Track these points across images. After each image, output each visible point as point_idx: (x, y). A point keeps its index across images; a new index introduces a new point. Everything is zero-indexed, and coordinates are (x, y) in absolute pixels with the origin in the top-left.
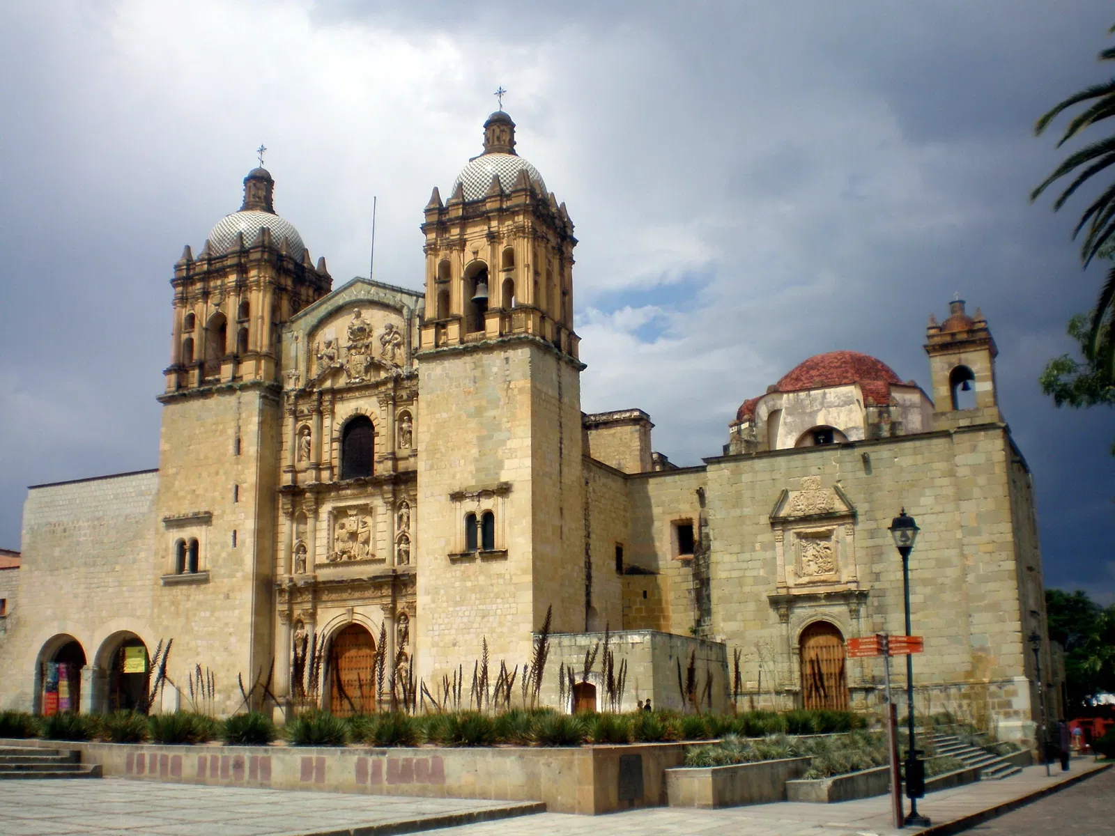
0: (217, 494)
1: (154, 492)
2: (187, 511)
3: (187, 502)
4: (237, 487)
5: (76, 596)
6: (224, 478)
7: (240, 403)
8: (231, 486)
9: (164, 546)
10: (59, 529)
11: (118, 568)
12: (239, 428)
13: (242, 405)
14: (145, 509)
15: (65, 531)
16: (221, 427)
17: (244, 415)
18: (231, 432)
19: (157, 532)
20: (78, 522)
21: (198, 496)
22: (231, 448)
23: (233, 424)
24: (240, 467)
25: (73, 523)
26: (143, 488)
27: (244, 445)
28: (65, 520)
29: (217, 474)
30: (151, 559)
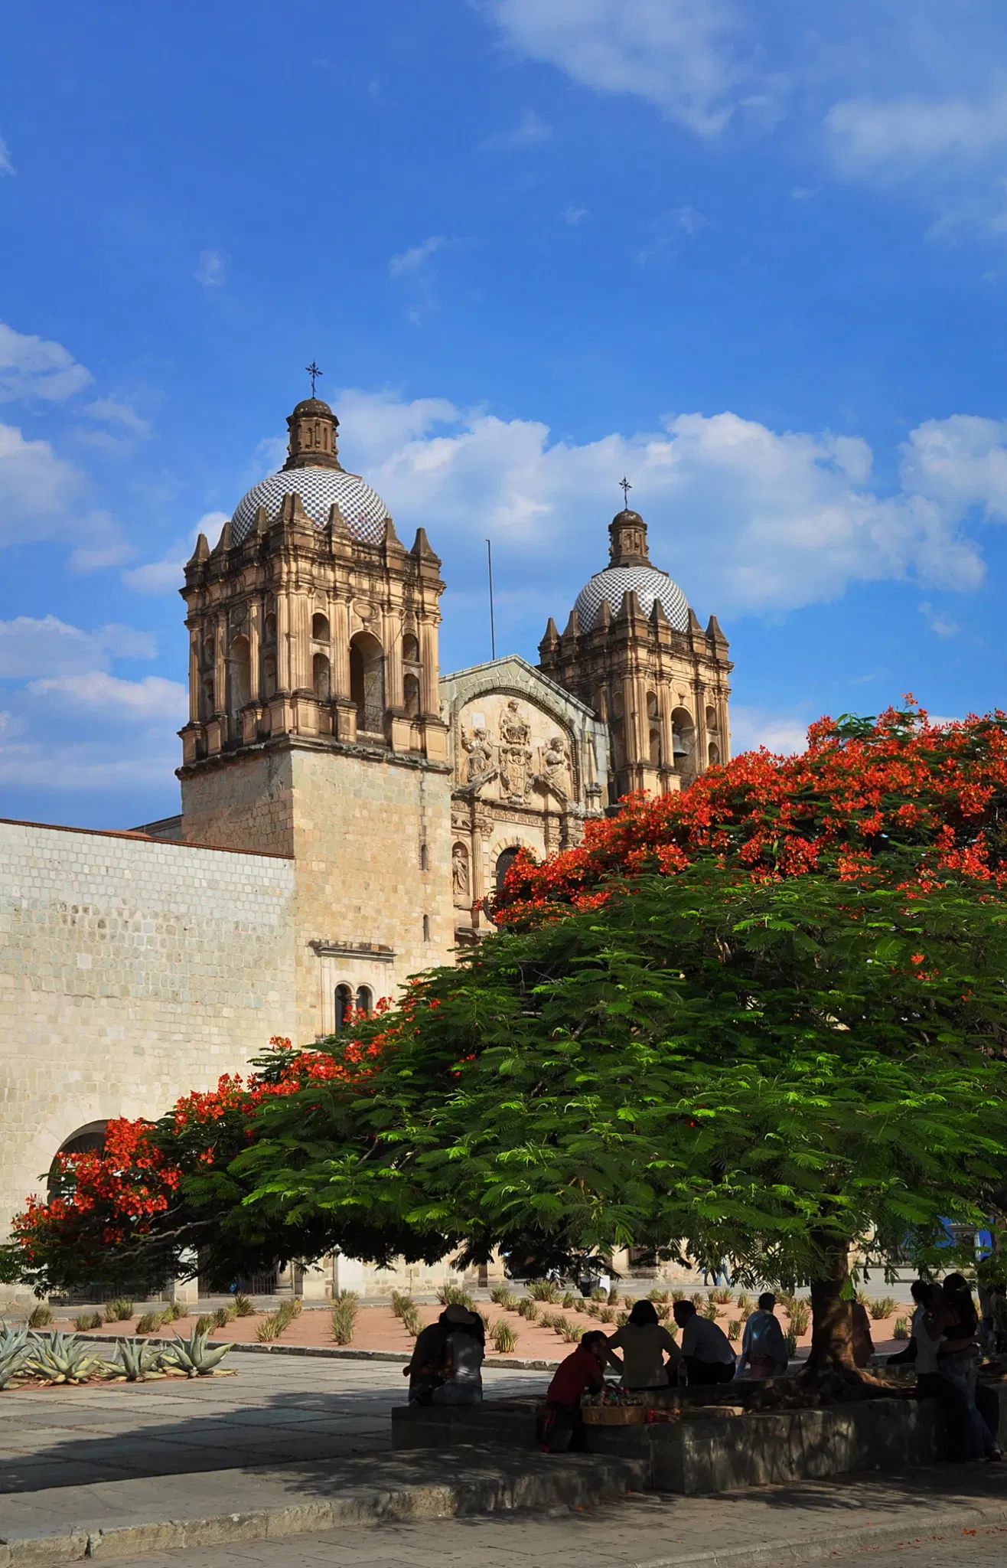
0: (396, 922)
1: (287, 894)
2: (350, 939)
3: (347, 923)
4: (425, 917)
5: (139, 1052)
6: (406, 901)
7: (422, 790)
8: (417, 913)
9: (314, 988)
10: (87, 921)
11: (226, 1012)
12: (424, 828)
13: (426, 795)
14: (274, 920)
15: (101, 924)
16: (395, 818)
17: (429, 811)
18: (413, 830)
19: (299, 962)
20: (132, 914)
21: (365, 918)
22: (414, 856)
23: (414, 819)
24: (429, 889)
25: (120, 914)
26: (266, 882)
27: (433, 855)
28: (102, 905)
29: (395, 890)
30: (292, 1007)
